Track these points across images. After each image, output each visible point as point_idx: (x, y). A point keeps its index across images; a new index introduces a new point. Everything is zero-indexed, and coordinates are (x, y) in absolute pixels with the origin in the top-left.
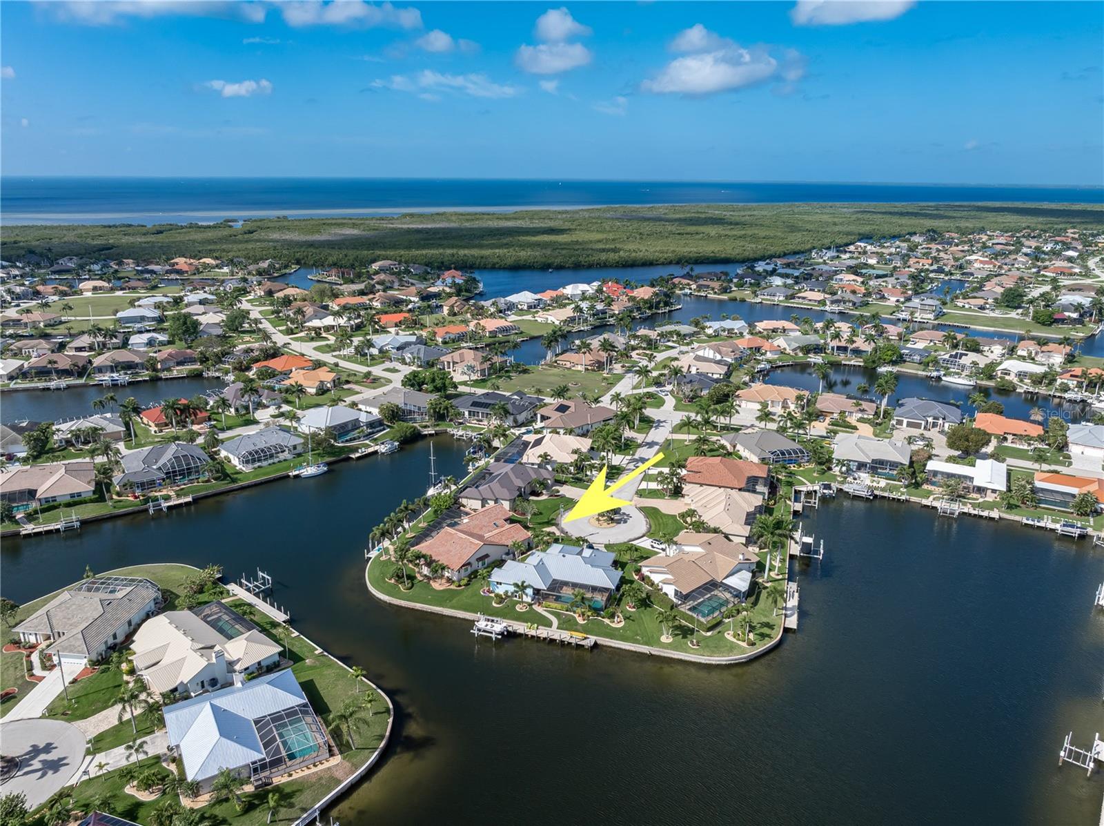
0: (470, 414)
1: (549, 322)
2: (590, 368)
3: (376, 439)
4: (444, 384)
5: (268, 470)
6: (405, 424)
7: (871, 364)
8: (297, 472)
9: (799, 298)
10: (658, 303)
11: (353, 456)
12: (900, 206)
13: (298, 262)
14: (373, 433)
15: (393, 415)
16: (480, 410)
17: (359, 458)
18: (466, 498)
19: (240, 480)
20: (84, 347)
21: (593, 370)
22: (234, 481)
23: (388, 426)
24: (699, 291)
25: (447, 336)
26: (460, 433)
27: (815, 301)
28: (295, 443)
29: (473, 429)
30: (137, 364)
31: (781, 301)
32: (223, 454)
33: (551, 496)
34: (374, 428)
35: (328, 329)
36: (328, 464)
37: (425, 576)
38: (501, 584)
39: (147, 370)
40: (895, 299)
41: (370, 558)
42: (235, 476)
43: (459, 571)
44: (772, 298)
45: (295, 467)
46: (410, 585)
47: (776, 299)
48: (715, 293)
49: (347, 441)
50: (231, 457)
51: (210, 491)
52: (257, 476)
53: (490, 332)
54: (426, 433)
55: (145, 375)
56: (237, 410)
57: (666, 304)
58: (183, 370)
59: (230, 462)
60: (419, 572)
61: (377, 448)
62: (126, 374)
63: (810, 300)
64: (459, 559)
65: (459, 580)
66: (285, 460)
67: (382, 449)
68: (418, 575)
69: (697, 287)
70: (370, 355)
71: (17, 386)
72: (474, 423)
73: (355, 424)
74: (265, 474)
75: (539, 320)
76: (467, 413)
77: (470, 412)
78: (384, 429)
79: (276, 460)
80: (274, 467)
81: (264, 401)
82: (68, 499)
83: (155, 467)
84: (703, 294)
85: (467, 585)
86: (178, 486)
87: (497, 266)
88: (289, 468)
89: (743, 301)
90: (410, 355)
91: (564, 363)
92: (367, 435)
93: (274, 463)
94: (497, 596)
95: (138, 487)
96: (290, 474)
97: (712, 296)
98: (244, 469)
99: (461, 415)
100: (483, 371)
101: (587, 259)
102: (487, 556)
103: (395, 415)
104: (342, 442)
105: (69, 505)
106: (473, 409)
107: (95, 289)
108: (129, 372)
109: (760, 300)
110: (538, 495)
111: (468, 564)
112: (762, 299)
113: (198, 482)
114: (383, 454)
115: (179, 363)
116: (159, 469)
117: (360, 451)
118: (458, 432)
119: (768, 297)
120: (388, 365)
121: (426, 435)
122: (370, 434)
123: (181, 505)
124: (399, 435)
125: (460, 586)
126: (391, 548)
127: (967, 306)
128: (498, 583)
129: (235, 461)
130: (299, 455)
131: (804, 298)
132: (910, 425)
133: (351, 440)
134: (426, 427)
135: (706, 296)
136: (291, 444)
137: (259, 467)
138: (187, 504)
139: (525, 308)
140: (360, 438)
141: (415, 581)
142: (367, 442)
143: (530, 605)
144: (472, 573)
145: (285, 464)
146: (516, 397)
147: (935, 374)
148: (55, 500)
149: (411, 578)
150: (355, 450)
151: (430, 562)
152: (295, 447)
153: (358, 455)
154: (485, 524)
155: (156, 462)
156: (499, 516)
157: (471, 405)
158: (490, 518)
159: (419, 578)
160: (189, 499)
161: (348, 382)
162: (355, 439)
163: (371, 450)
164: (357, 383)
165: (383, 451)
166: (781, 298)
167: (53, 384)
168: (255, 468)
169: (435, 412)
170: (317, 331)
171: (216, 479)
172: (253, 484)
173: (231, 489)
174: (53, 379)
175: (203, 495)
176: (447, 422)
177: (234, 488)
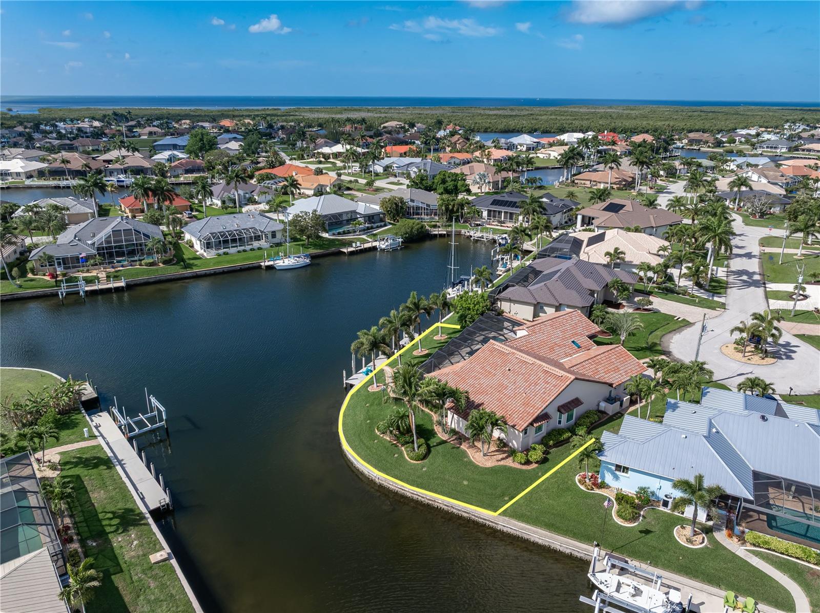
0: (489, 215)
1: (552, 157)
2: (615, 186)
3: (375, 235)
4: (456, 186)
5: (235, 258)
6: (412, 221)
8: (271, 263)
9: (803, 150)
10: (658, 149)
11: (345, 250)
13: (320, 125)
14: (372, 228)
15: (396, 210)
16: (503, 209)
17: (352, 253)
18: (510, 300)
19: (196, 265)
20: (111, 161)
21: (619, 189)
22: (188, 266)
23: (390, 224)
24: (691, 145)
25: (452, 161)
26: (479, 234)
28: (273, 229)
29: (495, 231)
30: (147, 169)
31: (783, 153)
32: (187, 237)
33: (638, 309)
34: (374, 223)
35: (337, 155)
36: (313, 257)
37: (454, 432)
38: (625, 469)
39: (156, 176)
41: (352, 386)
42: (192, 262)
43: (525, 431)
44: (773, 150)
45: (269, 257)
46: (423, 450)
47: (778, 151)
48: (709, 147)
49: (339, 234)
50: (194, 240)
51: (152, 277)
52: (219, 263)
53: (495, 160)
54: (436, 233)
55: (153, 180)
56: (223, 202)
57: (666, 150)
58: (191, 177)
59: (192, 246)
60: (439, 423)
61: (375, 244)
62: (134, 177)
63: (818, 151)
64: (526, 404)
65: (527, 450)
66: (260, 249)
67: (383, 245)
68: (438, 429)
69: (689, 141)
70: (374, 173)
71: (32, 183)
72: (495, 225)
73: (352, 217)
74: (228, 262)
75: (541, 156)
76: (485, 214)
77: (489, 211)
78: (385, 225)
79: (248, 248)
80: (244, 255)
81: (256, 197)
83: (89, 242)
84: (695, 148)
85: (544, 461)
86: (113, 267)
87: (489, 130)
88: (261, 257)
90: (415, 170)
92: (364, 230)
93: (245, 251)
94: (621, 498)
95: (59, 264)
96: (262, 264)
97: (705, 149)
98: (205, 254)
99: (479, 213)
100: (495, 184)
101: (570, 126)
102: (576, 402)
103: (398, 210)
104: (334, 234)
106: (493, 208)
107: (150, 133)
108: (139, 176)
109: (760, 152)
110: (618, 306)
111: (544, 416)
112: (763, 151)
113: (141, 265)
114: (383, 250)
115: (188, 171)
116: (93, 244)
117: (354, 245)
118: (476, 234)
119: (769, 150)
120: (392, 179)
121: (436, 235)
122: (368, 228)
123: (109, 290)
124: (403, 230)
125: (528, 462)
126: (389, 372)
128: (618, 467)
129: (197, 246)
130: (278, 245)
131: (809, 150)
133: (344, 233)
134: (435, 226)
136: (269, 229)
137: (225, 254)
138: (117, 289)
139: (524, 149)
140: (355, 232)
141: (433, 442)
142: (364, 237)
143: (708, 531)
144: (550, 435)
145: (259, 253)
146: (544, 200)
149: (425, 433)
150: (349, 244)
151: (465, 406)
152: (274, 234)
153: (350, 249)
154: (558, 341)
155: (94, 236)
156: (579, 330)
157: (491, 204)
158: (564, 332)
159: (442, 435)
160: (122, 284)
161: (349, 189)
162: (349, 232)
163: (367, 245)
164: (358, 190)
165: (383, 247)
166: (784, 150)
167: (63, 183)
168: (219, 255)
169: (447, 209)
170: (326, 157)
171: (165, 262)
172: (212, 272)
173: (182, 276)
174: (67, 179)
175: (142, 281)
176: (462, 222)
177: (186, 275)
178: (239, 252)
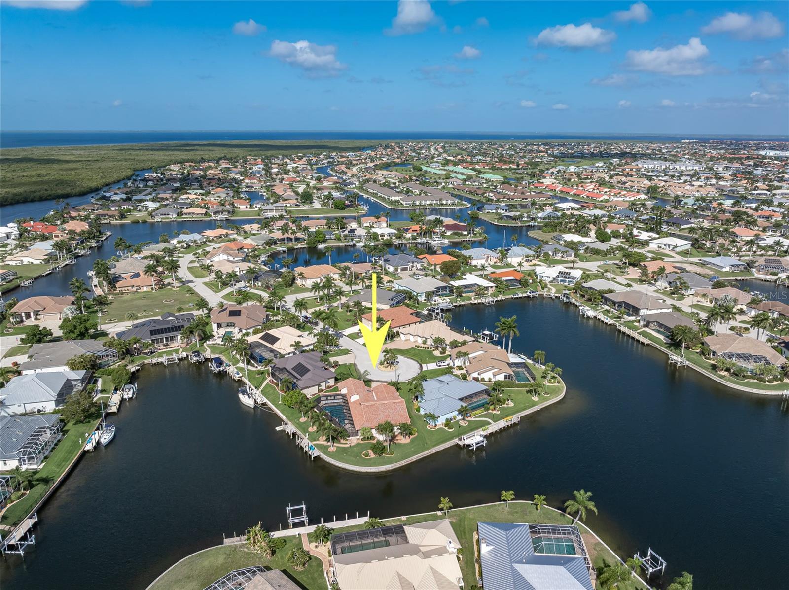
1: (25, 263)
3: (105, 390)
7: (313, 245)
8: (91, 444)
9: (186, 214)
11: (112, 411)
12: (126, 145)
16: (164, 336)
23: (97, 377)
27: (202, 214)
33: (333, 367)
40: (245, 206)
41: (318, 456)
42: (34, 477)
44: (167, 217)
45: (80, 441)
48: (116, 219)
54: (133, 370)
61: (118, 397)
63: (198, 214)
69: (96, 216)
75: (11, 263)
76: (151, 342)
77: (153, 340)
79: (53, 445)
88: (75, 445)
89: (145, 222)
91: (126, 289)
93: (53, 448)
96: (87, 449)
97: (114, 222)
106: (155, 337)
109: (159, 220)
112: (162, 219)
117: (110, 404)
118: (162, 360)
119: (164, 217)
121: (136, 371)
123: (33, 530)
126: (320, 442)
127: (288, 205)
131: (190, 214)
132: (403, 269)
134: (125, 365)
135: (110, 223)
136: (52, 422)
137: (45, 458)
142: (102, 395)
143: (464, 419)
146: (170, 318)
147: (351, 243)
150: (106, 404)
153: (114, 408)
157: (151, 335)
163: (117, 400)
166: (174, 216)
176: (136, 355)
178: (51, 451)
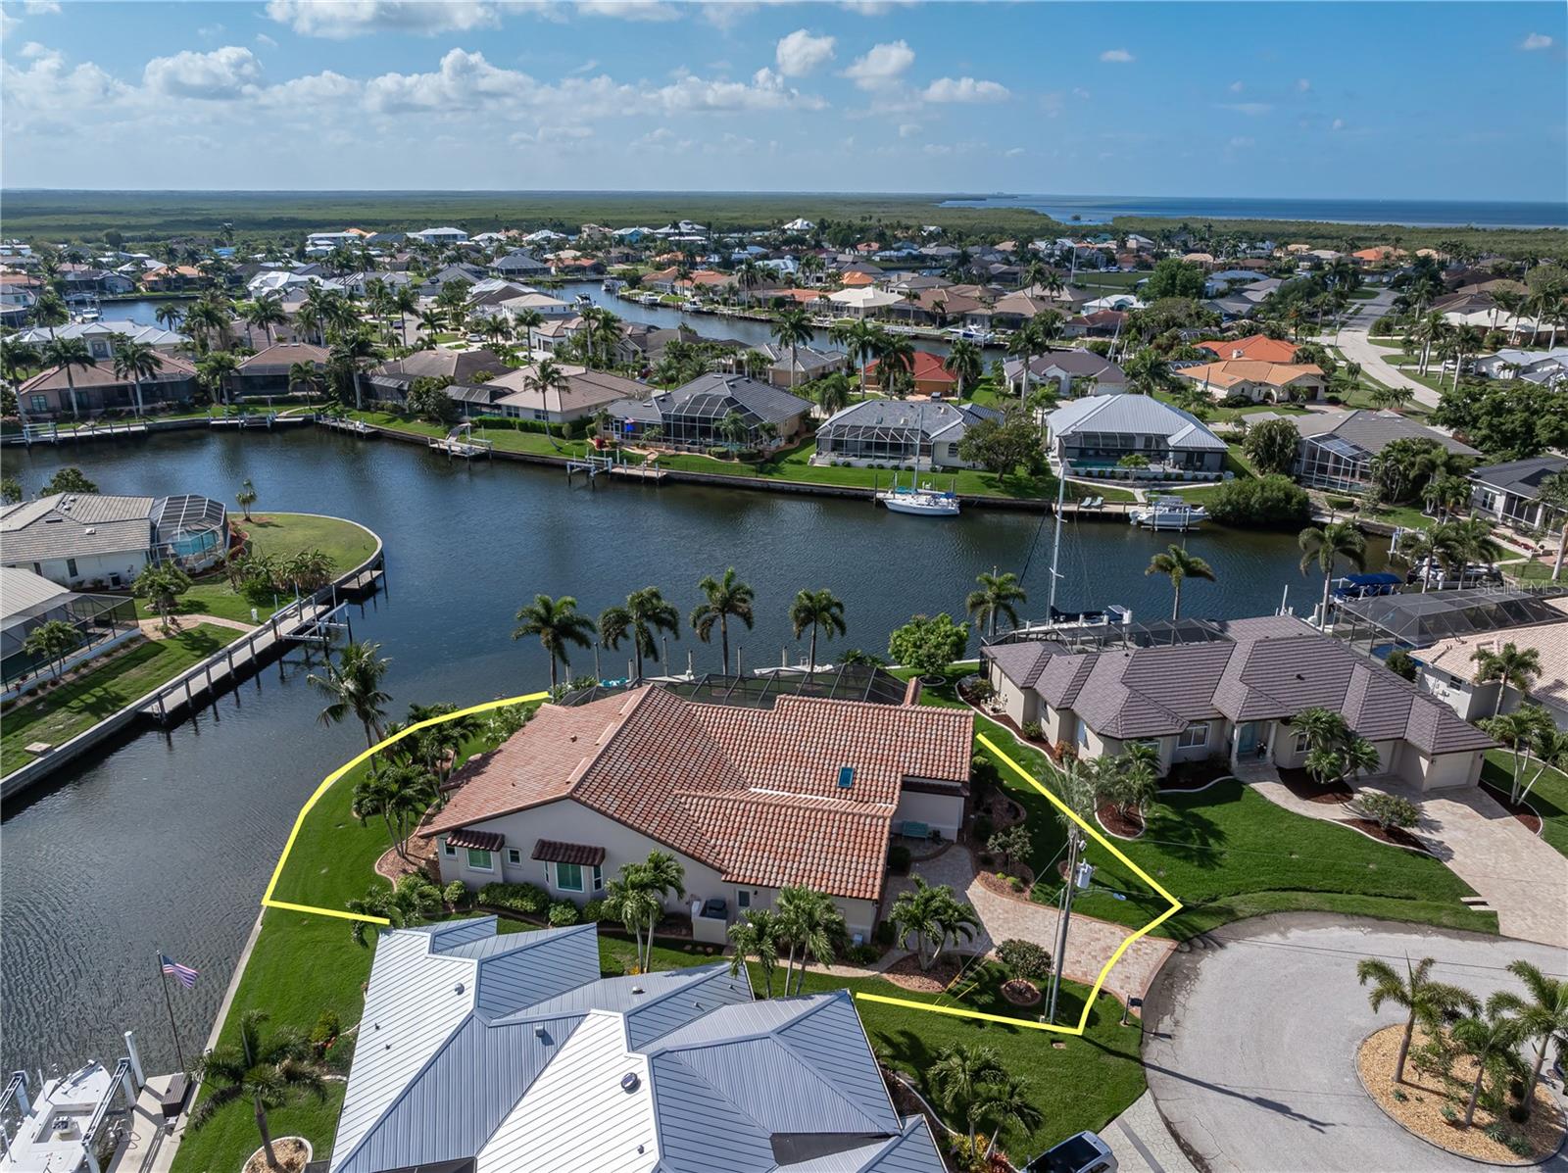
0: (1508, 509)
3: (1167, 493)
8: (889, 496)
11: (1056, 506)
14: (1179, 478)
17: (1067, 516)
19: (782, 473)
22: (773, 472)
28: (952, 440)
30: (1028, 319)
34: (1197, 469)
42: (787, 466)
43: (450, 847)
45: (902, 487)
49: (1089, 475)
51: (705, 474)
52: (825, 477)
54: (1334, 521)
56: (1017, 388)
61: (1140, 509)
62: (1004, 333)
64: (487, 801)
66: (907, 469)
67: (1150, 515)
76: (1500, 503)
77: (1511, 498)
78: (1219, 479)
79: (893, 463)
80: (870, 473)
82: (531, 418)
86: (676, 449)
88: (891, 484)
92: (1154, 479)
93: (881, 467)
95: (617, 428)
96: (877, 494)
98: (816, 458)
104: (1077, 474)
105: (526, 428)
106: (1522, 491)
108: (1010, 332)
110: (1324, 793)
115: (1093, 332)
117: (1090, 501)
122: (1168, 477)
123: (637, 479)
130: (952, 470)
133: (1101, 476)
134: (1342, 505)
136: (944, 438)
137: (846, 464)
138: (647, 480)
140: (1129, 478)
142: (1136, 491)
148: (517, 415)
150: (1085, 497)
152: (953, 450)
153: (1074, 508)
154: (814, 751)
156: (905, 756)
157: (1523, 481)
160: (660, 474)
162: (1112, 476)
163: (1116, 509)
165: (1143, 517)
168: (835, 465)
169: (1392, 471)
171: (745, 458)
172: (794, 488)
173: (747, 483)
174: (907, 325)
175: (690, 478)
176: (1429, 511)
177: (753, 484)
178: (871, 467)
